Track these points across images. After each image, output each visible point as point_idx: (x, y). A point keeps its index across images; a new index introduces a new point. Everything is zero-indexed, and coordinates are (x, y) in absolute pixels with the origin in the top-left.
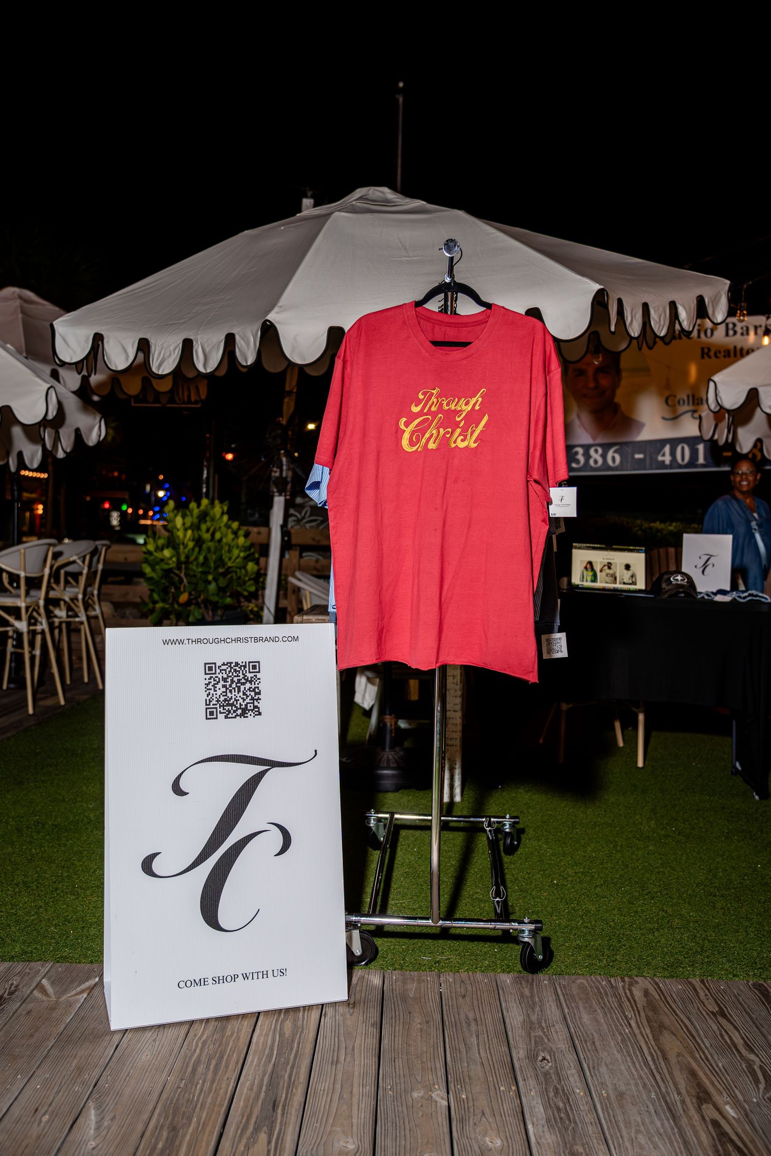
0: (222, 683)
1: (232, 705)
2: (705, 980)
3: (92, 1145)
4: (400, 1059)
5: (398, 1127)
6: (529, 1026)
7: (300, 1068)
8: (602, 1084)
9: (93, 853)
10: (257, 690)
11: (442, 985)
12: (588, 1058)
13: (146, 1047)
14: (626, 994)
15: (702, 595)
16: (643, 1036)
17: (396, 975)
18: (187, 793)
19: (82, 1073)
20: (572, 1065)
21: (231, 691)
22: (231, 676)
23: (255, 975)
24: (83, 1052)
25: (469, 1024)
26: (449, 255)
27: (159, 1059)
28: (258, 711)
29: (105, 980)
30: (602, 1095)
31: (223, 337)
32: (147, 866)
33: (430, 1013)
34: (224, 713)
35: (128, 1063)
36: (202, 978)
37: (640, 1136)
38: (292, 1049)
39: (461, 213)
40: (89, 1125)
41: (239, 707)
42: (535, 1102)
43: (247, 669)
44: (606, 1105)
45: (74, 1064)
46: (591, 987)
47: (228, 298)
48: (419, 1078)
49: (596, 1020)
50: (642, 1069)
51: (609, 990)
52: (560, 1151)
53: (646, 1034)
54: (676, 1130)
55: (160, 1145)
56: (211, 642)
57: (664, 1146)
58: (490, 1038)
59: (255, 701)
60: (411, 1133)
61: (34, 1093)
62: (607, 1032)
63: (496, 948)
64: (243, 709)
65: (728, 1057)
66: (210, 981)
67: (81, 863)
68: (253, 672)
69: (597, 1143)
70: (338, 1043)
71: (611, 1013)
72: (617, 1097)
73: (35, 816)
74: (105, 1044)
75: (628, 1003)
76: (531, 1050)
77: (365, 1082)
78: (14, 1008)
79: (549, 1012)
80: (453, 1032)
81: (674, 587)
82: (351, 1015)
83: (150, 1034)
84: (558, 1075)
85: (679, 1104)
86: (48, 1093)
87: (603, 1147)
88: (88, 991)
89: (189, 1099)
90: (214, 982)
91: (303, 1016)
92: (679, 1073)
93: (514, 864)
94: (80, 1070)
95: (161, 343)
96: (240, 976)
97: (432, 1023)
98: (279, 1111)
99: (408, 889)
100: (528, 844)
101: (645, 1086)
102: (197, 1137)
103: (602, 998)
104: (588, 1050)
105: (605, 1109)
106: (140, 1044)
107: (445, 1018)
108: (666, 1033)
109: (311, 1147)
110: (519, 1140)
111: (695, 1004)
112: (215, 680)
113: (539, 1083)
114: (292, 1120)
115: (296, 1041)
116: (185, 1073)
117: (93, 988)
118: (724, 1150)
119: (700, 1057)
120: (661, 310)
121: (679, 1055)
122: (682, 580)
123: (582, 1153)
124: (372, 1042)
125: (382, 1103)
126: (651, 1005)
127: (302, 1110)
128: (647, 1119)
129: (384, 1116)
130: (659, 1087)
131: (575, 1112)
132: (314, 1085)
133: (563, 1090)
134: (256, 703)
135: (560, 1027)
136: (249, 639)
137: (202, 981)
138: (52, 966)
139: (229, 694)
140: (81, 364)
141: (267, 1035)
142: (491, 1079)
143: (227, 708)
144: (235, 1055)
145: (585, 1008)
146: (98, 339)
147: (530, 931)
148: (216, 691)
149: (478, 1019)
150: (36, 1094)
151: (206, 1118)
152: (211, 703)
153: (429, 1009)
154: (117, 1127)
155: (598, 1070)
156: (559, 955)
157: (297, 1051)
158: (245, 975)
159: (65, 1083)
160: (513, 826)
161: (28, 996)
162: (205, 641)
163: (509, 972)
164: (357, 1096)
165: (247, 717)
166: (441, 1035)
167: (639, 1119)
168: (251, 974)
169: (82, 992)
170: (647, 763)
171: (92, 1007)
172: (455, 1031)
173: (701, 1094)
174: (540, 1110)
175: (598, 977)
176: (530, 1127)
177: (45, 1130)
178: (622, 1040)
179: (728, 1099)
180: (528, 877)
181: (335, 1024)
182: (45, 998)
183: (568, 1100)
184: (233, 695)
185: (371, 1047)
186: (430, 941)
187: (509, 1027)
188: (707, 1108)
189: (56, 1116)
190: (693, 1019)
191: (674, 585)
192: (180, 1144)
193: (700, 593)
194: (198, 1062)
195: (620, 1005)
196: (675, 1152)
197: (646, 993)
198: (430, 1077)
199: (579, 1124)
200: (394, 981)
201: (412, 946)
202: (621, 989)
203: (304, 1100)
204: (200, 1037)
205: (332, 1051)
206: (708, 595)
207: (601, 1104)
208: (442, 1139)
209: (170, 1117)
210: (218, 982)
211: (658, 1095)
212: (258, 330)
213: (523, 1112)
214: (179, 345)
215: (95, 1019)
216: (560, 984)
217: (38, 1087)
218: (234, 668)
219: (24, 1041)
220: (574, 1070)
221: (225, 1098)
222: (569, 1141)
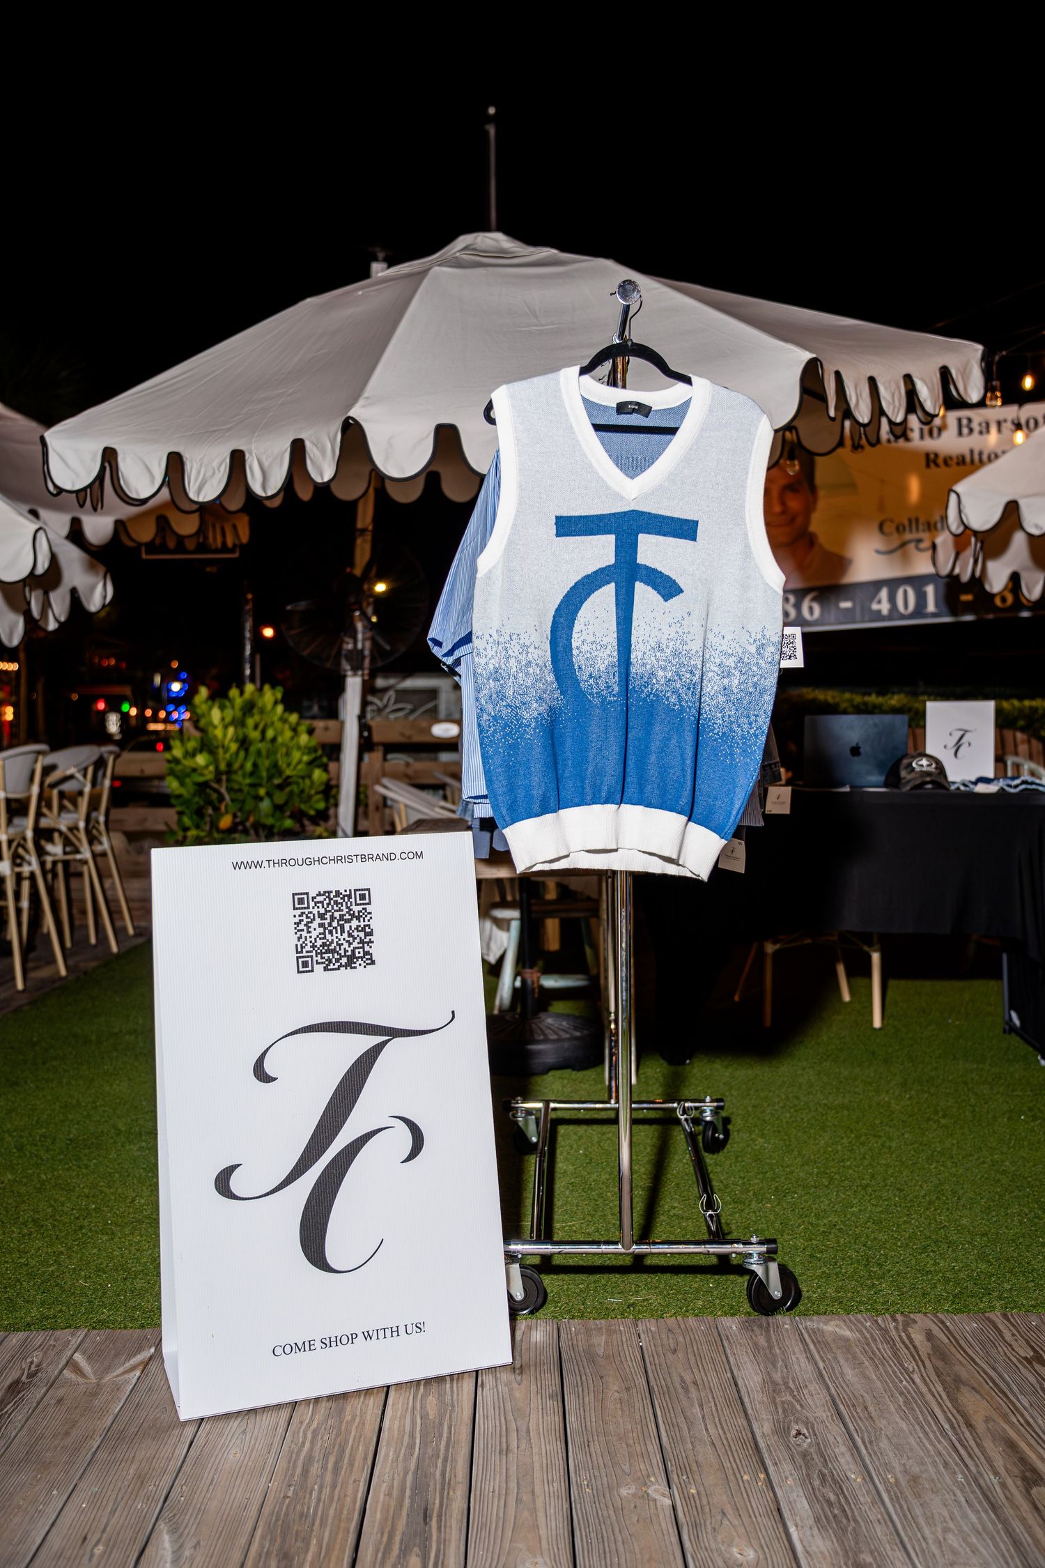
0: (318, 920)
1: (333, 951)
2: (1009, 1314)
4: (596, 1443)
5: (605, 1539)
6: (772, 1388)
7: (456, 1460)
8: (886, 1464)
10: (367, 930)
11: (642, 1336)
12: (860, 1428)
13: (233, 1442)
14: (900, 1337)
15: (956, 786)
16: (934, 1397)
17: (575, 1325)
18: (275, 1079)
19: (145, 1483)
20: (839, 1439)
21: (331, 932)
22: (330, 911)
23: (381, 1333)
24: (143, 1453)
25: (686, 1390)
26: (624, 302)
27: (253, 1457)
28: (371, 959)
29: (164, 1351)
30: (888, 1480)
31: (287, 445)
32: (223, 1184)
33: (630, 1377)
34: (322, 963)
35: (210, 1465)
36: (307, 1340)
37: (950, 1536)
38: (441, 1435)
39: (609, 263)
40: (162, 1556)
41: (343, 954)
42: (795, 1494)
43: (353, 900)
44: (895, 1494)
45: (131, 1471)
46: (851, 1330)
47: (291, 391)
48: (626, 1468)
49: (865, 1377)
50: (940, 1442)
51: (878, 1335)
52: (840, 1562)
53: (938, 1392)
54: (1000, 1526)
56: (300, 863)
57: (985, 1549)
58: (719, 1407)
59: (366, 945)
60: (626, 1546)
61: (78, 1515)
62: (883, 1392)
63: (711, 1282)
64: (348, 957)
66: (318, 1344)
67: (112, 1190)
68: (361, 904)
69: (892, 1549)
70: (506, 1424)
71: (884, 1365)
72: (909, 1482)
74: (173, 1440)
75: (906, 1351)
76: (779, 1422)
77: (550, 1478)
78: (39, 1396)
79: (796, 1367)
80: (666, 1401)
81: (918, 775)
82: (519, 1385)
83: (237, 1423)
84: (822, 1455)
85: (998, 1489)
86: (99, 1514)
87: (900, 1554)
88: (141, 1368)
89: (303, 1513)
90: (324, 1346)
91: (452, 1388)
92: (991, 1444)
93: (720, 1166)
94: (141, 1479)
95: (200, 457)
96: (361, 1336)
97: (634, 1390)
98: (434, 1523)
99: (577, 1206)
100: (738, 1138)
101: (946, 1464)
103: (868, 1344)
104: (860, 1418)
105: (895, 1499)
106: (224, 1437)
107: (653, 1383)
108: (964, 1389)
110: (780, 1549)
111: (1000, 1349)
112: (309, 918)
113: (797, 1468)
114: (454, 1533)
115: (446, 1424)
116: (293, 1475)
117: (147, 1363)
119: (1018, 1421)
120: (893, 386)
121: (987, 1420)
122: (928, 765)
123: (871, 1564)
124: (555, 1420)
125: (578, 1506)
126: (939, 1352)
127: (465, 1520)
129: (584, 1523)
130: (966, 1465)
131: (853, 1506)
132: (479, 1484)
133: (832, 1476)
134: (367, 948)
135: (814, 1387)
136: (354, 858)
137: (307, 1344)
138: (85, 1336)
139: (329, 937)
140: (83, 493)
141: (403, 1417)
142: (729, 1465)
143: (326, 956)
144: (361, 1448)
145: (847, 1360)
146: (109, 456)
147: (759, 1254)
148: (310, 932)
149: (699, 1381)
150: (82, 1517)
151: (329, 1539)
152: (304, 950)
153: (627, 1370)
154: (204, 1558)
155: (877, 1446)
157: (449, 1438)
158: (366, 1334)
159: (123, 1498)
160: (716, 1112)
161: (56, 1378)
162: (292, 862)
163: (733, 1315)
164: (542, 1498)
165: (355, 968)
166: (650, 1406)
167: (946, 1514)
168: (375, 1332)
169: (133, 1368)
170: (885, 1022)
171: (149, 1389)
172: (668, 1400)
173: (1027, 1474)
174: (803, 1505)
175: (859, 1316)
176: (792, 1530)
178: (905, 1402)
181: (498, 1398)
182: (80, 1380)
183: (842, 1490)
184: (334, 938)
185: (553, 1427)
186: (617, 1276)
187: (743, 1391)
188: (1039, 1493)
189: (114, 1546)
190: (1000, 1369)
191: (917, 772)
193: (954, 783)
194: (309, 1460)
195: (896, 1353)
196: (1003, 1556)
197: (929, 1336)
198: (642, 1466)
199: (862, 1524)
200: (574, 1335)
201: (593, 1285)
202: (894, 1331)
203: (466, 1506)
204: (309, 1423)
205: (498, 1435)
206: (965, 785)
207: (888, 1492)
208: (670, 1552)
209: (279, 1540)
210: (328, 1345)
211: (967, 1477)
212: (337, 433)
213: (778, 1509)
214: (224, 460)
215: (154, 1407)
216: (806, 1328)
217: (84, 1505)
218: (335, 899)
219: (56, 1442)
220: (843, 1447)
221: (354, 1510)
222: (850, 1546)
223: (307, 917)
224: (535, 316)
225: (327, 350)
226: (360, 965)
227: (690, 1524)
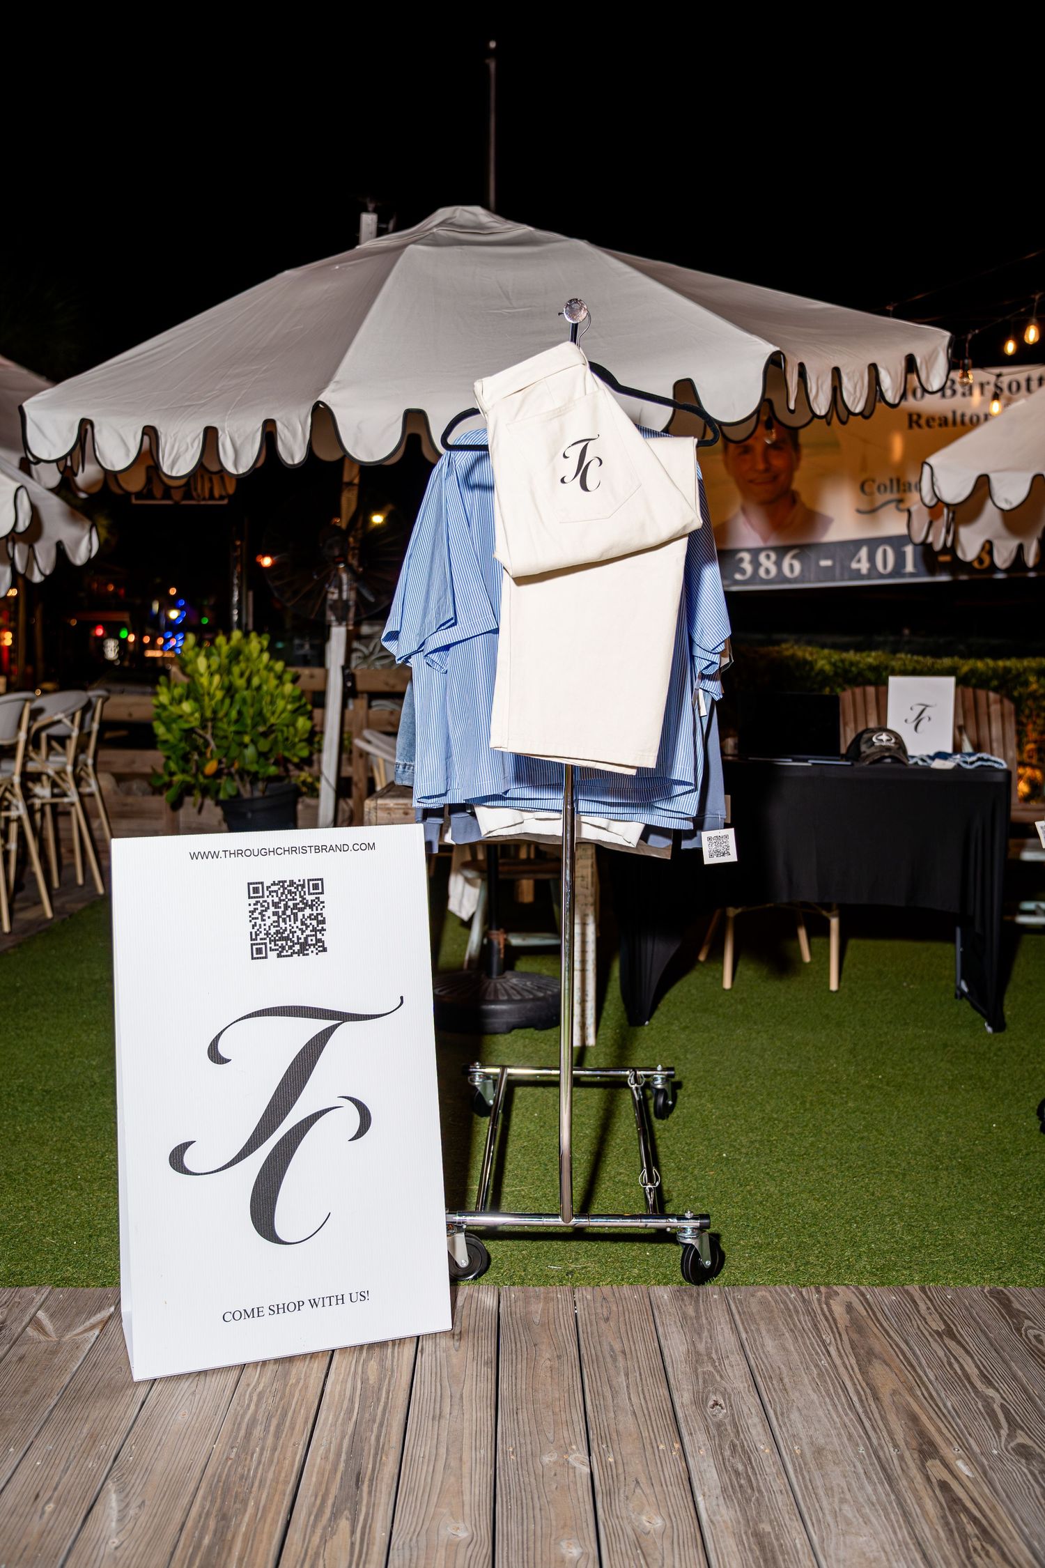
0: (272, 909)
1: (287, 939)
2: (927, 1287)
3: (114, 1543)
4: (525, 1410)
5: (524, 1505)
6: (695, 1358)
7: (391, 1427)
8: (794, 1436)
9: (101, 1129)
10: (320, 918)
11: (578, 1303)
12: (774, 1400)
13: (182, 1403)
14: (822, 1309)
15: (915, 760)
16: (846, 1368)
17: (515, 1293)
19: (96, 1443)
20: (753, 1411)
21: (284, 920)
22: (284, 900)
23: (327, 1301)
24: (97, 1412)
25: (614, 1359)
26: (572, 322)
27: (200, 1419)
28: (323, 946)
29: (123, 1311)
30: (794, 1451)
31: (259, 425)
32: (177, 1159)
33: (562, 1344)
34: (276, 950)
35: (159, 1426)
36: (255, 1307)
37: (846, 1507)
38: (379, 1400)
39: (582, 245)
40: (109, 1515)
41: (296, 941)
42: (705, 1464)
43: (306, 889)
44: (799, 1465)
45: (85, 1431)
46: (776, 1301)
47: (265, 368)
48: (551, 1437)
49: (785, 1349)
50: (847, 1415)
51: (800, 1305)
52: (740, 1531)
53: (851, 1366)
54: (893, 1497)
55: (206, 1541)
56: (256, 853)
57: (877, 1519)
58: (643, 1377)
59: (318, 933)
60: (543, 1513)
61: (33, 1472)
62: (799, 1364)
63: (648, 1250)
64: (301, 944)
65: (958, 1393)
66: (267, 1311)
67: (84, 1144)
68: (314, 894)
69: (790, 1518)
70: (441, 1390)
71: (803, 1337)
72: (814, 1453)
73: (18, 1078)
74: (126, 1400)
75: (825, 1323)
76: (698, 1392)
77: (478, 1444)
79: (720, 1338)
80: (594, 1370)
81: (878, 750)
82: (457, 1351)
83: (187, 1384)
84: (735, 1426)
85: (896, 1461)
86: (52, 1473)
87: (798, 1525)
88: (100, 1327)
89: (243, 1475)
90: (272, 1312)
91: (393, 1353)
92: (894, 1416)
93: (668, 1131)
94: (94, 1438)
95: (174, 432)
96: (307, 1303)
97: (565, 1358)
98: (365, 1488)
99: (528, 1170)
100: (686, 1103)
101: (850, 1437)
102: (256, 1528)
103: (791, 1316)
104: (775, 1389)
105: (799, 1471)
106: (174, 1398)
107: (583, 1351)
108: (877, 1364)
109: (409, 1536)
110: (686, 1519)
111: (914, 1322)
113: (710, 1438)
114: (383, 1501)
115: (385, 1388)
116: (236, 1438)
117: (107, 1322)
118: (957, 1522)
119: (923, 1394)
120: (857, 377)
121: (894, 1392)
122: (888, 740)
123: (769, 1533)
124: (487, 1387)
125: (502, 1473)
126: (856, 1325)
127: (395, 1485)
128: (854, 1483)
129: (506, 1490)
130: (869, 1438)
131: (758, 1476)
132: (411, 1448)
133: (742, 1447)
134: (319, 936)
135: (736, 1358)
136: (308, 849)
137: (256, 1311)
138: (49, 1293)
139: (282, 925)
140: (64, 461)
142: (647, 1434)
143: (279, 943)
144: (302, 1411)
145: (769, 1331)
146: (85, 427)
147: (694, 1229)
148: (264, 920)
149: (627, 1350)
150: (36, 1475)
151: (266, 1502)
152: (258, 937)
153: (561, 1338)
154: (147, 1518)
155: (788, 1417)
156: (732, 1259)
157: (386, 1403)
158: (312, 1302)
159: (75, 1457)
160: (667, 1079)
161: (20, 1335)
162: (248, 853)
163: (666, 1284)
164: (468, 1464)
165: (307, 954)
166: (579, 1375)
167: (844, 1485)
168: (321, 1300)
169: (93, 1327)
170: (842, 984)
171: (107, 1349)
172: (596, 1370)
173: (924, 1447)
174: (712, 1475)
175: (785, 1287)
176: (700, 1499)
177: (50, 1524)
178: (819, 1374)
179: (961, 1451)
180: (689, 1150)
181: (436, 1364)
182: (42, 1338)
183: (750, 1460)
184: (288, 926)
185: (485, 1395)
186: (560, 1243)
187: (668, 1360)
188: (933, 1466)
189: (64, 1504)
190: (912, 1343)
191: (877, 747)
192: (233, 1537)
193: (913, 757)
194: (253, 1422)
195: (816, 1325)
196: (893, 1526)
197: (849, 1308)
198: (566, 1434)
199: (765, 1494)
200: (513, 1301)
201: (535, 1252)
202: (816, 1302)
203: (397, 1471)
204: (255, 1386)
205: (432, 1401)
206: (923, 760)
207: (794, 1465)
208: (584, 1520)
209: (219, 1501)
210: (276, 1312)
211: (868, 1448)
212: (307, 416)
213: (689, 1479)
214: (199, 435)
215: (111, 1366)
216: (734, 1298)
217: (38, 1463)
218: (289, 888)
219: (16, 1400)
220: (757, 1419)
221: (292, 1471)
222: (752, 1516)
223: (262, 906)
224: (508, 298)
225: (302, 327)
226: (312, 952)
227: (604, 1491)
